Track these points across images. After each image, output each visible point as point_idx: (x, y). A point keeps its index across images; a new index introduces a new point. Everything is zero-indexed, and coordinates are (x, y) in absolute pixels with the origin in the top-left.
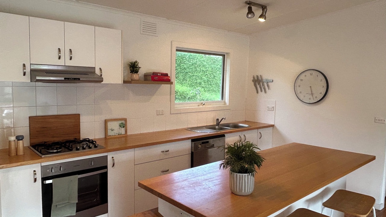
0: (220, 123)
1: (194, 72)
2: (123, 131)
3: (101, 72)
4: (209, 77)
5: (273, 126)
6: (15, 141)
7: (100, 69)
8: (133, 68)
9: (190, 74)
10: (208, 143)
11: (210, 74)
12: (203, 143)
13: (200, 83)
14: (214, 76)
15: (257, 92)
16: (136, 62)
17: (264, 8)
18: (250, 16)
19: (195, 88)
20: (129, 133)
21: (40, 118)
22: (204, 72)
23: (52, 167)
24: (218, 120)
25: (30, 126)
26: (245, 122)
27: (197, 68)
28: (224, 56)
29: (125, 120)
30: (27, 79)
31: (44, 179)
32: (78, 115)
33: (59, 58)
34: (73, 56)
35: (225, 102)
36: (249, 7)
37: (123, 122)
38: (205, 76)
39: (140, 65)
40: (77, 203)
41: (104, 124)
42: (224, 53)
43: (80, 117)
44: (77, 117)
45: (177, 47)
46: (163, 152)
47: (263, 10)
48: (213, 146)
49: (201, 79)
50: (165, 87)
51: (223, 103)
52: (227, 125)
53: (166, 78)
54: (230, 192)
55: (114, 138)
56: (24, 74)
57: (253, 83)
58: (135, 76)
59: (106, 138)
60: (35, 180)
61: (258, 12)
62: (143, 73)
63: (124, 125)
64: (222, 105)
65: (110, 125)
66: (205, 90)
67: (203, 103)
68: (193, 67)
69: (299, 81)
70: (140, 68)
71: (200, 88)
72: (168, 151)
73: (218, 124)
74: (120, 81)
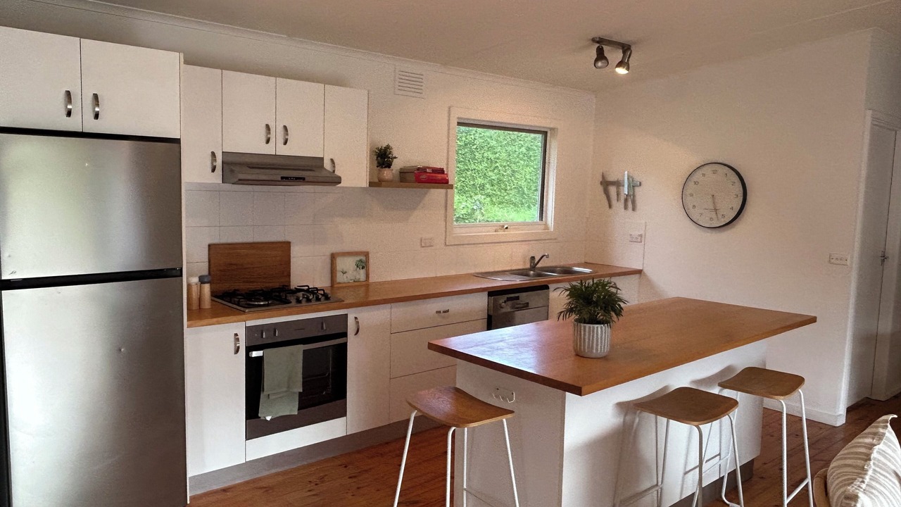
0: (538, 266)
1: (469, 161)
2: (361, 275)
3: (334, 167)
4: (502, 172)
5: (639, 272)
6: (196, 284)
7: (332, 160)
8: (383, 157)
9: (459, 165)
10: (518, 299)
11: (505, 167)
12: (509, 299)
13: (482, 187)
14: (513, 171)
15: (610, 206)
16: (388, 147)
17: (626, 48)
18: (600, 64)
19: (471, 197)
20: (371, 280)
21: (228, 246)
22: (491, 162)
23: (260, 329)
24: (533, 258)
25: (209, 262)
26: (586, 265)
27: (477, 154)
28: (545, 134)
29: (367, 254)
30: (217, 178)
31: (249, 349)
32: (288, 244)
33: (268, 141)
34: (289, 137)
35: (546, 224)
36: (599, 47)
37: (363, 258)
38: (493, 171)
39: (395, 153)
40: (300, 393)
41: (328, 260)
42: (546, 128)
43: (290, 247)
44: (286, 246)
45: (458, 118)
46: (438, 312)
47: (624, 52)
48: (526, 306)
49: (485, 176)
50: (437, 194)
51: (543, 227)
52: (552, 269)
53: (440, 176)
54: (573, 353)
55: (347, 286)
56: (214, 170)
57: (601, 189)
58: (387, 174)
59: (332, 286)
60: (237, 350)
61: (614, 55)
62: (399, 168)
63: (364, 265)
64: (540, 229)
65: (342, 264)
66: (492, 201)
67: (506, 227)
68: (466, 150)
69: (691, 184)
70: (395, 158)
71: (483, 197)
72: (448, 311)
73: (533, 267)
74: (365, 184)
